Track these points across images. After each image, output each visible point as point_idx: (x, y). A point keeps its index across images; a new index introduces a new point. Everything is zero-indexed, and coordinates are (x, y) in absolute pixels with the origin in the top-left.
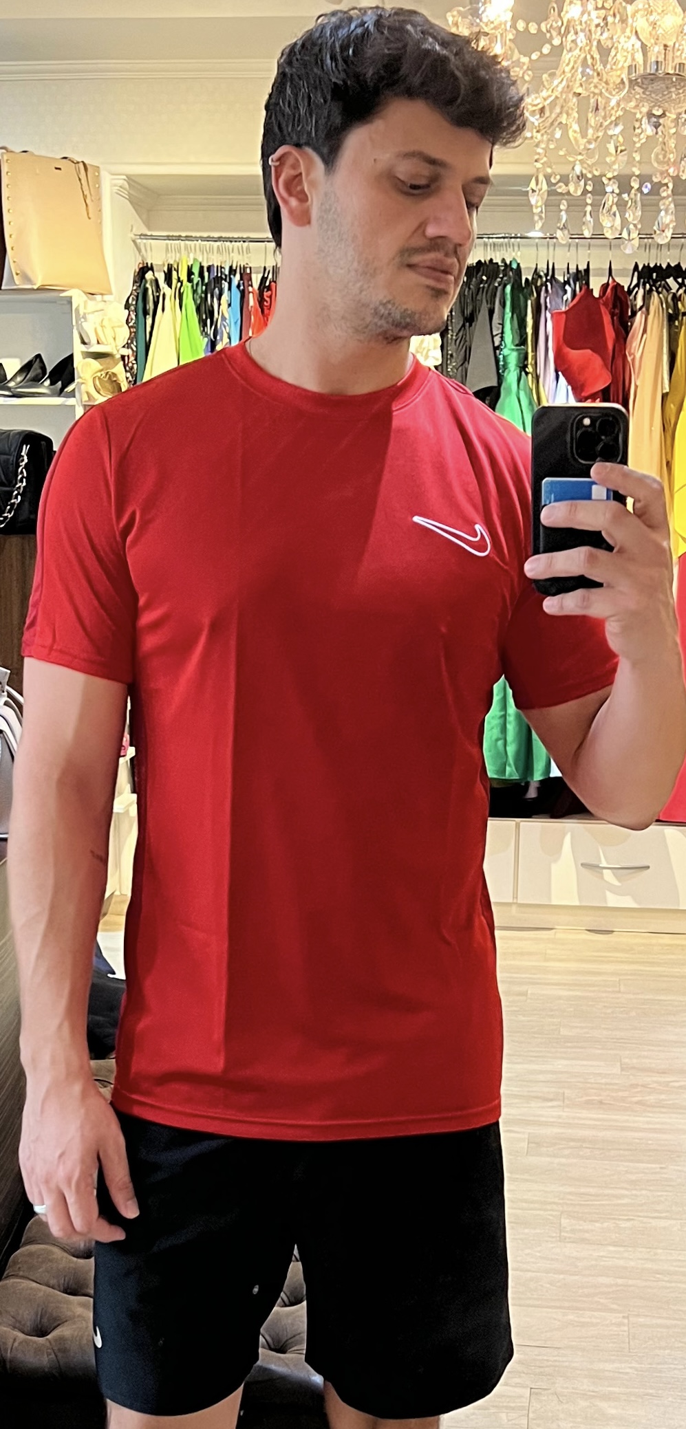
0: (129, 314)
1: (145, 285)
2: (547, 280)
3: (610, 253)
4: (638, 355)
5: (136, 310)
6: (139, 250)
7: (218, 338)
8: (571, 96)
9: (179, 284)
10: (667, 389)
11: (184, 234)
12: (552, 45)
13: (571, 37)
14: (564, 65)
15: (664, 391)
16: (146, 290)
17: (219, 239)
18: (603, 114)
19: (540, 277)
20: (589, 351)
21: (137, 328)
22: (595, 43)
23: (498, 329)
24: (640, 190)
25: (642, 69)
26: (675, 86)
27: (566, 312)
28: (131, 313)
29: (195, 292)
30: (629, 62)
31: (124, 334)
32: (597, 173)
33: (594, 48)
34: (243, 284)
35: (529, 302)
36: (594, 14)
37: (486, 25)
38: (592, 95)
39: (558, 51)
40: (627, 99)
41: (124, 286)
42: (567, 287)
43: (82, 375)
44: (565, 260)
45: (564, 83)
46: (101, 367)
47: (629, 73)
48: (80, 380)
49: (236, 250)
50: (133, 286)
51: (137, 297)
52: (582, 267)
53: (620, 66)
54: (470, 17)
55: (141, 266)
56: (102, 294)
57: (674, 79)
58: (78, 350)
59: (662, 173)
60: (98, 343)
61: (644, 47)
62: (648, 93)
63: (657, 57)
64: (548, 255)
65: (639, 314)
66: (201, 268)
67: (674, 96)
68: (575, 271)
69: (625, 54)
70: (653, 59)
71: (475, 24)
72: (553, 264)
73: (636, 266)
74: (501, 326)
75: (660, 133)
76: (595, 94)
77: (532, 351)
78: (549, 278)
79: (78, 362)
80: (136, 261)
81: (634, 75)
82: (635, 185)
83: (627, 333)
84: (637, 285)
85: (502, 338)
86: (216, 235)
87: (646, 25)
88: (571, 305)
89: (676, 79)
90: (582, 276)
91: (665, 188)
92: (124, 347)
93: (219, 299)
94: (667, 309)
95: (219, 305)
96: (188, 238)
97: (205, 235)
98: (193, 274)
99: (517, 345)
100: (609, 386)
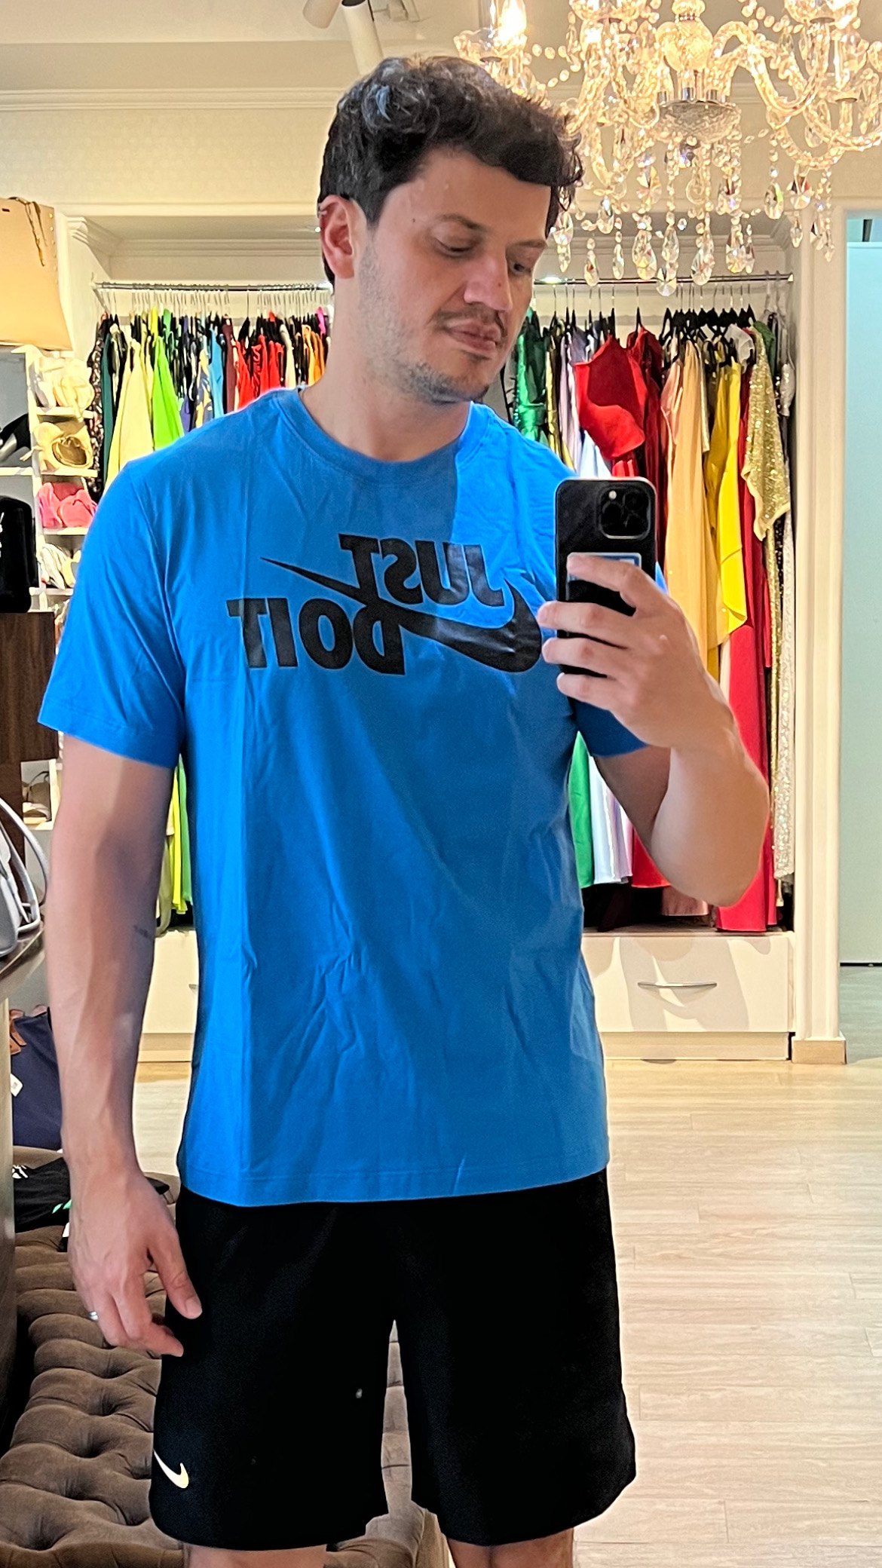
0: (93, 372)
1: (109, 341)
2: (567, 330)
3: (638, 298)
4: (675, 411)
5: (101, 368)
6: (102, 301)
7: (198, 397)
8: (594, 125)
9: (150, 338)
10: (707, 448)
11: (152, 283)
12: (570, 70)
13: (593, 62)
14: (586, 92)
15: (705, 450)
16: (111, 345)
17: (194, 288)
18: (630, 145)
19: (560, 326)
20: (617, 407)
21: (102, 388)
22: (620, 69)
23: (511, 384)
24: (675, 226)
25: (672, 95)
26: (707, 114)
27: (589, 365)
28: (96, 371)
29: (167, 347)
30: (658, 89)
31: (88, 394)
32: (625, 210)
33: (620, 74)
34: (225, 338)
35: (548, 354)
36: (617, 38)
37: (499, 50)
38: (616, 125)
39: (578, 77)
40: (659, 128)
41: (87, 341)
42: (590, 337)
43: (39, 442)
44: (586, 307)
45: (587, 112)
46: (62, 433)
47: (659, 101)
48: (37, 447)
49: (212, 299)
50: (97, 340)
51: (102, 353)
52: (606, 315)
53: (649, 93)
54: (480, 41)
55: (104, 318)
56: (60, 350)
57: (707, 107)
58: (34, 412)
59: (697, 209)
60: (58, 405)
61: (673, 72)
62: (680, 122)
63: (688, 84)
64: (567, 301)
65: (674, 365)
66: (173, 320)
67: (707, 125)
68: (598, 319)
69: (654, 80)
70: (684, 86)
71: (486, 49)
72: (574, 312)
73: (668, 312)
74: (514, 381)
75: (694, 165)
76: (619, 124)
77: (553, 408)
78: (569, 327)
79: (34, 425)
80: (98, 311)
81: (664, 102)
82: (671, 221)
83: (662, 388)
84: (670, 334)
85: (515, 393)
86: (188, 283)
87: (674, 50)
88: (595, 357)
89: (710, 107)
90: (606, 325)
91: (701, 224)
92: (87, 409)
93: (197, 354)
94: (704, 358)
95: (198, 360)
96: (157, 287)
97: (176, 283)
98: (164, 326)
99: (534, 402)
100: (643, 445)
